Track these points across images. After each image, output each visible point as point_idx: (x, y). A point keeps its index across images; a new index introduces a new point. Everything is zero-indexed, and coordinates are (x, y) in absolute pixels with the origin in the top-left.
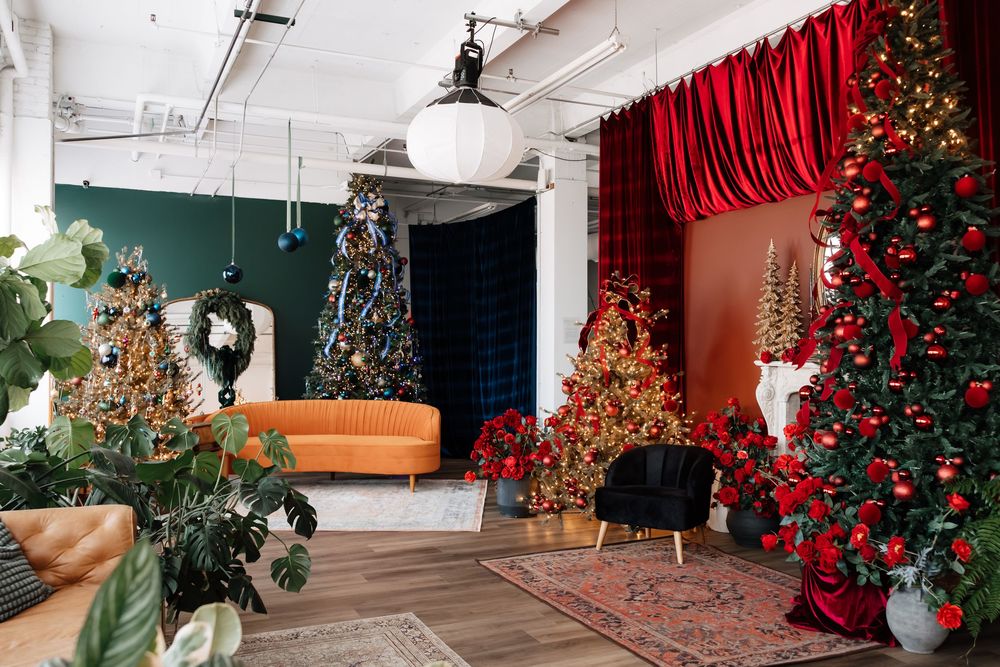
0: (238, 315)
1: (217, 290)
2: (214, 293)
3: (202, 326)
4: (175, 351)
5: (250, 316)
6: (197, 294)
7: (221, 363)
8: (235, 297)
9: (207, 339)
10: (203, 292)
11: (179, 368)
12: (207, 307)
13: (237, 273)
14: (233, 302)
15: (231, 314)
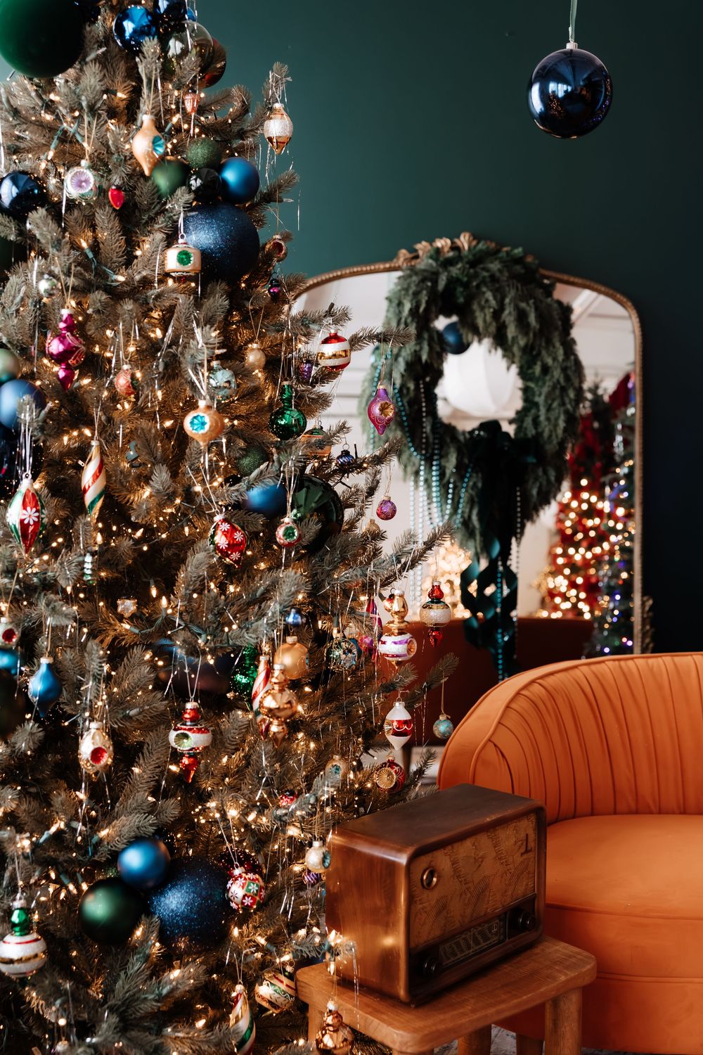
0: (532, 319)
1: (464, 241)
2: (455, 248)
3: (417, 355)
4: (324, 420)
5: (567, 325)
6: (403, 253)
7: (474, 479)
8: (519, 260)
9: (432, 399)
10: (422, 247)
11: (341, 505)
12: (433, 292)
13: (592, 85)
14: (513, 276)
15: (509, 316)
